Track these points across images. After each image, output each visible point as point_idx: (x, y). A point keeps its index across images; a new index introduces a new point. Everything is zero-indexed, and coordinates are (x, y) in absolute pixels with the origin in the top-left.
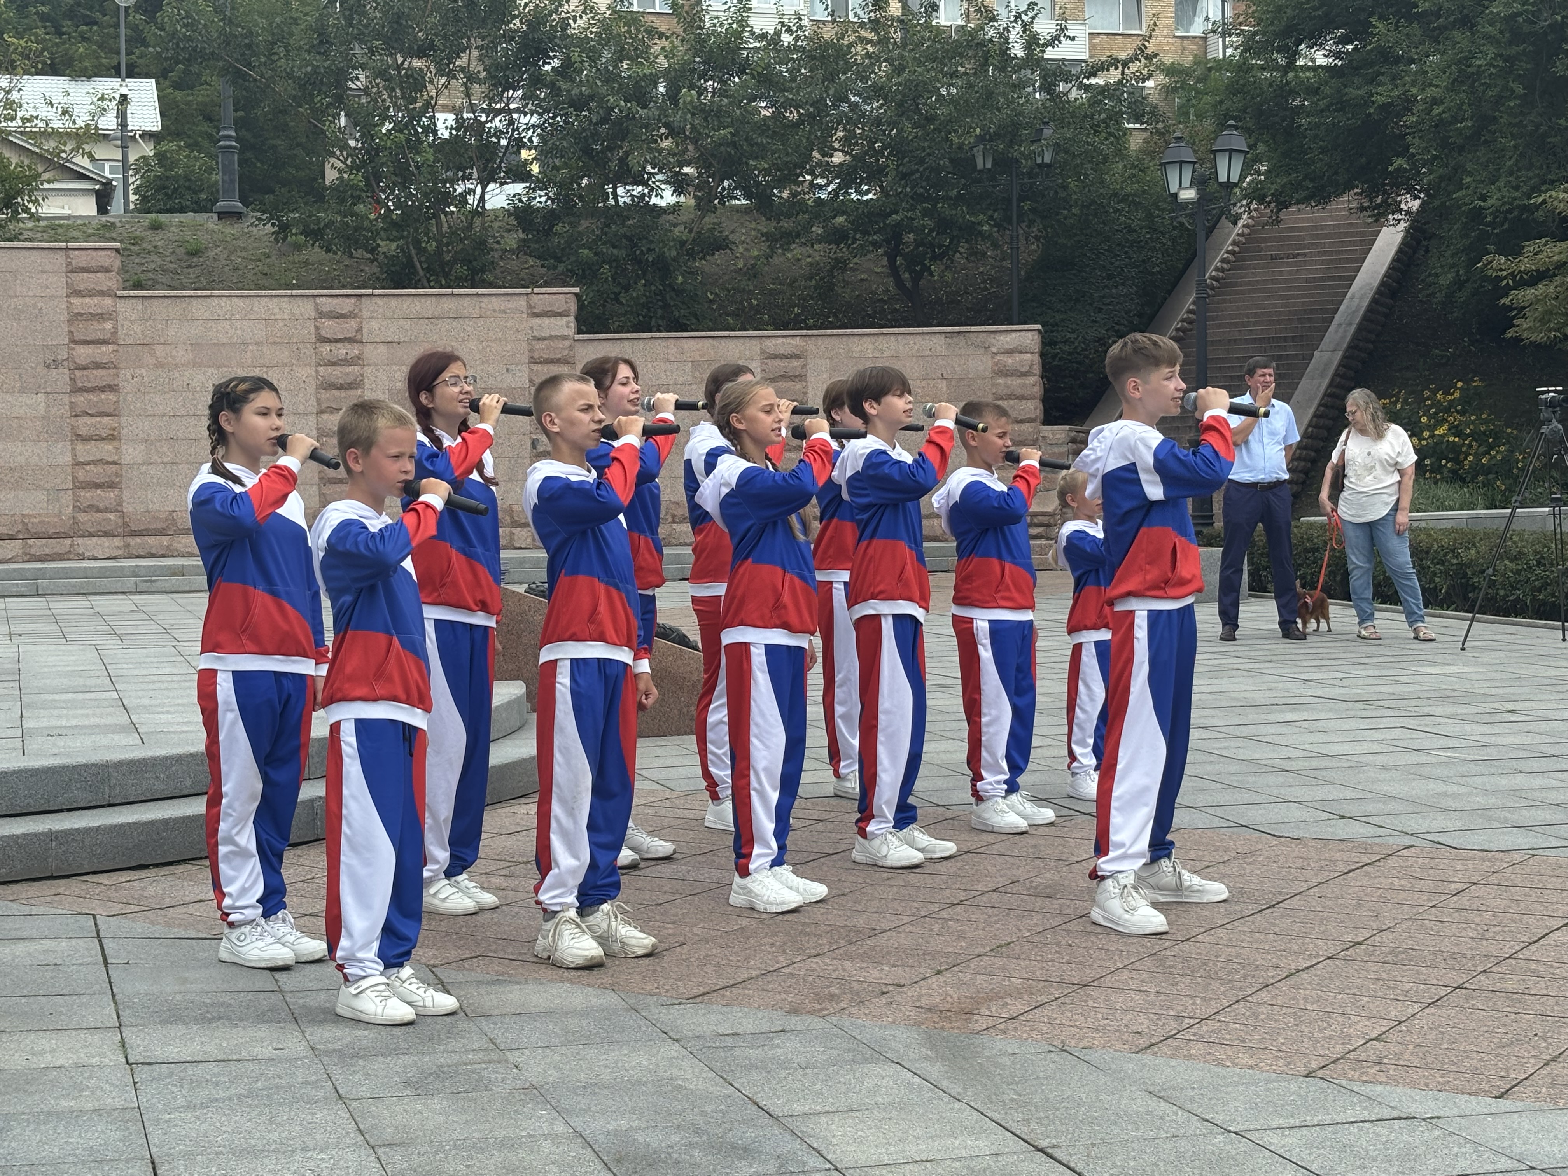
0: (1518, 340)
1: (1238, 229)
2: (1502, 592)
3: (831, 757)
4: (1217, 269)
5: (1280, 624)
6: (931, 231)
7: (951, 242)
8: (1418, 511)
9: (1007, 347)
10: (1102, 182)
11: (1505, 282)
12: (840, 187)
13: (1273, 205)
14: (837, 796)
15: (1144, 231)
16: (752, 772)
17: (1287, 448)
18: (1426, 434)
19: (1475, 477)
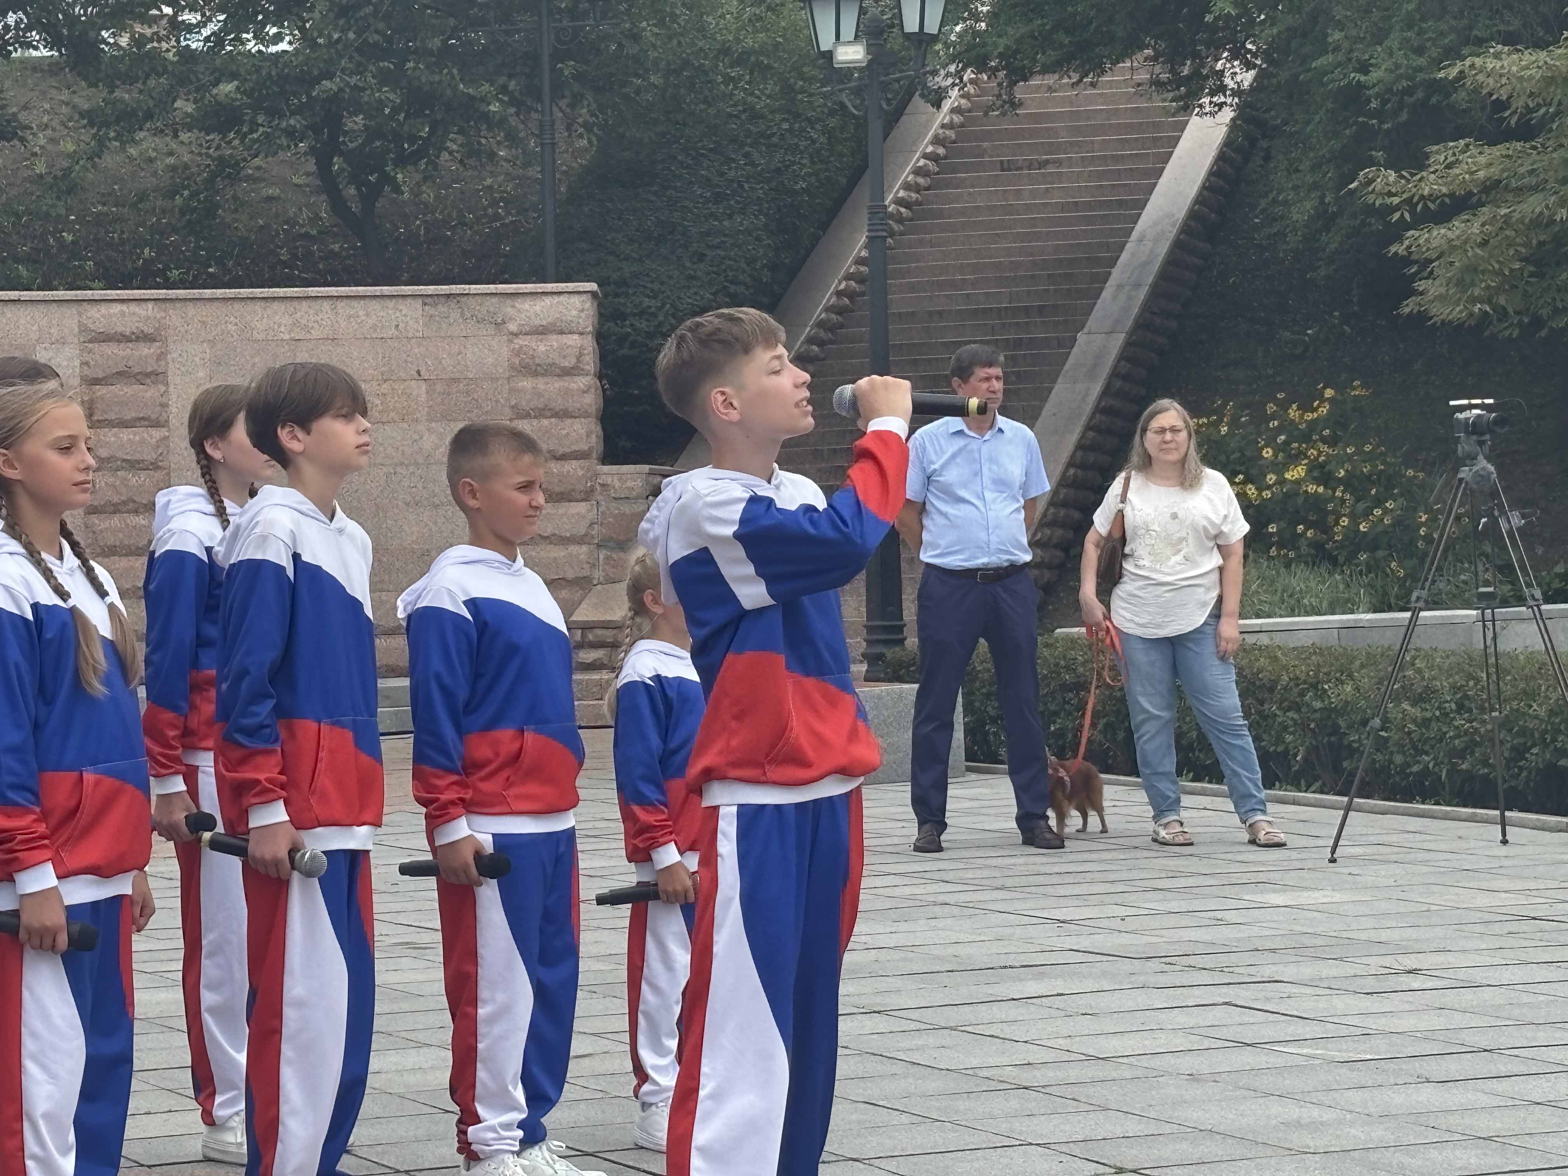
0: (1422, 317)
1: (943, 115)
2: (1398, 759)
3: (197, 1088)
4: (907, 186)
5: (1019, 820)
6: (395, 110)
7: (432, 132)
8: (1258, 616)
9: (537, 322)
10: (702, 29)
11: (1396, 216)
12: (225, 29)
13: (1002, 74)
14: (208, 1160)
15: (778, 117)
16: (26, 1124)
17: (1029, 505)
18: (1271, 478)
19: (1353, 555)
